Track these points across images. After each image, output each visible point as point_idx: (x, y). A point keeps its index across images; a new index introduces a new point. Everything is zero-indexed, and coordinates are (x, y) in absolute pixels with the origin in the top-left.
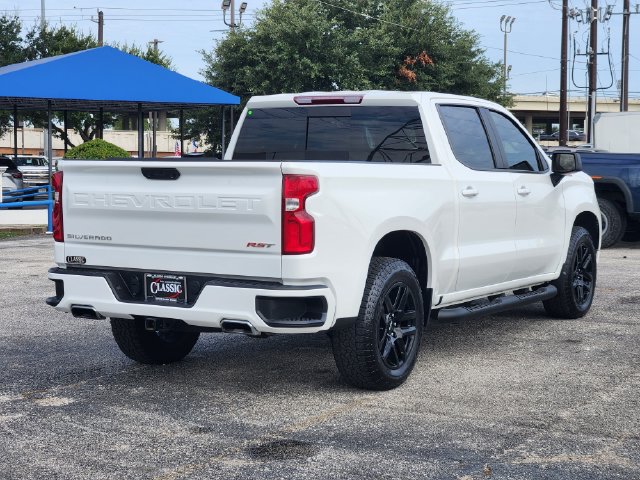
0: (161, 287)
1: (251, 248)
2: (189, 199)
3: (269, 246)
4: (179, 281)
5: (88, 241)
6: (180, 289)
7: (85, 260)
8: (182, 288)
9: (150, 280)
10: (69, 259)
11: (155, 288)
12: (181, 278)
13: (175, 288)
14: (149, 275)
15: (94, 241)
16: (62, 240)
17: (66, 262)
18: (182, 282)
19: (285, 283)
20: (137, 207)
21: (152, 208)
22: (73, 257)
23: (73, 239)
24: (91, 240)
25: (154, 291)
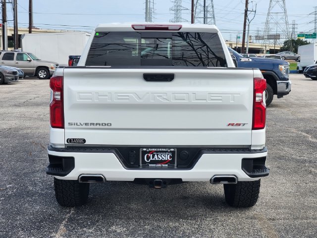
0: (153, 157)
1: (230, 127)
2: (185, 95)
3: (244, 125)
4: (171, 152)
5: (89, 127)
6: (170, 157)
7: (84, 141)
8: (173, 157)
9: (144, 153)
10: (69, 140)
11: (148, 158)
12: (172, 150)
13: (167, 157)
14: (145, 149)
15: (95, 127)
16: (63, 127)
17: (66, 143)
18: (173, 153)
19: (252, 148)
20: (138, 101)
21: (152, 102)
22: (74, 139)
23: (73, 126)
24: (92, 126)
25: (148, 159)
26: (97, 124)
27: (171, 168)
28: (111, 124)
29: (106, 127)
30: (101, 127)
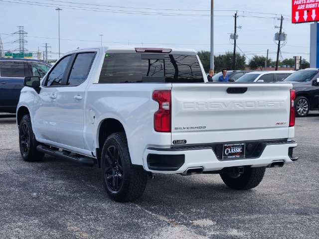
0: (231, 151)
3: (285, 123)
5: (190, 130)
8: (242, 150)
9: (226, 147)
10: (175, 142)
11: (228, 151)
12: (243, 144)
13: (239, 150)
14: (226, 145)
15: (194, 130)
16: (170, 131)
17: (172, 144)
18: (243, 146)
19: (288, 140)
20: (225, 108)
21: (233, 109)
22: (178, 141)
23: (178, 130)
24: (192, 130)
25: (227, 153)
26: (195, 128)
27: (241, 158)
28: (205, 127)
29: (202, 129)
30: (198, 129)
